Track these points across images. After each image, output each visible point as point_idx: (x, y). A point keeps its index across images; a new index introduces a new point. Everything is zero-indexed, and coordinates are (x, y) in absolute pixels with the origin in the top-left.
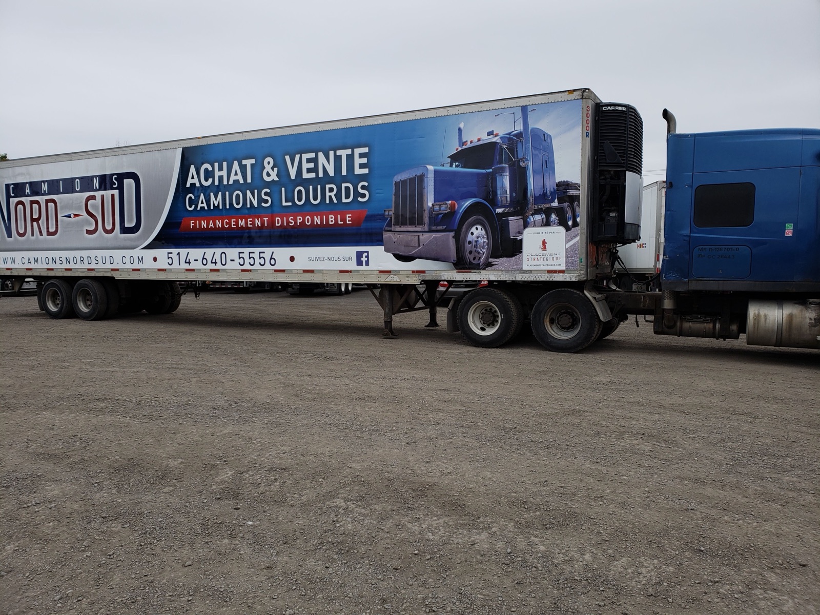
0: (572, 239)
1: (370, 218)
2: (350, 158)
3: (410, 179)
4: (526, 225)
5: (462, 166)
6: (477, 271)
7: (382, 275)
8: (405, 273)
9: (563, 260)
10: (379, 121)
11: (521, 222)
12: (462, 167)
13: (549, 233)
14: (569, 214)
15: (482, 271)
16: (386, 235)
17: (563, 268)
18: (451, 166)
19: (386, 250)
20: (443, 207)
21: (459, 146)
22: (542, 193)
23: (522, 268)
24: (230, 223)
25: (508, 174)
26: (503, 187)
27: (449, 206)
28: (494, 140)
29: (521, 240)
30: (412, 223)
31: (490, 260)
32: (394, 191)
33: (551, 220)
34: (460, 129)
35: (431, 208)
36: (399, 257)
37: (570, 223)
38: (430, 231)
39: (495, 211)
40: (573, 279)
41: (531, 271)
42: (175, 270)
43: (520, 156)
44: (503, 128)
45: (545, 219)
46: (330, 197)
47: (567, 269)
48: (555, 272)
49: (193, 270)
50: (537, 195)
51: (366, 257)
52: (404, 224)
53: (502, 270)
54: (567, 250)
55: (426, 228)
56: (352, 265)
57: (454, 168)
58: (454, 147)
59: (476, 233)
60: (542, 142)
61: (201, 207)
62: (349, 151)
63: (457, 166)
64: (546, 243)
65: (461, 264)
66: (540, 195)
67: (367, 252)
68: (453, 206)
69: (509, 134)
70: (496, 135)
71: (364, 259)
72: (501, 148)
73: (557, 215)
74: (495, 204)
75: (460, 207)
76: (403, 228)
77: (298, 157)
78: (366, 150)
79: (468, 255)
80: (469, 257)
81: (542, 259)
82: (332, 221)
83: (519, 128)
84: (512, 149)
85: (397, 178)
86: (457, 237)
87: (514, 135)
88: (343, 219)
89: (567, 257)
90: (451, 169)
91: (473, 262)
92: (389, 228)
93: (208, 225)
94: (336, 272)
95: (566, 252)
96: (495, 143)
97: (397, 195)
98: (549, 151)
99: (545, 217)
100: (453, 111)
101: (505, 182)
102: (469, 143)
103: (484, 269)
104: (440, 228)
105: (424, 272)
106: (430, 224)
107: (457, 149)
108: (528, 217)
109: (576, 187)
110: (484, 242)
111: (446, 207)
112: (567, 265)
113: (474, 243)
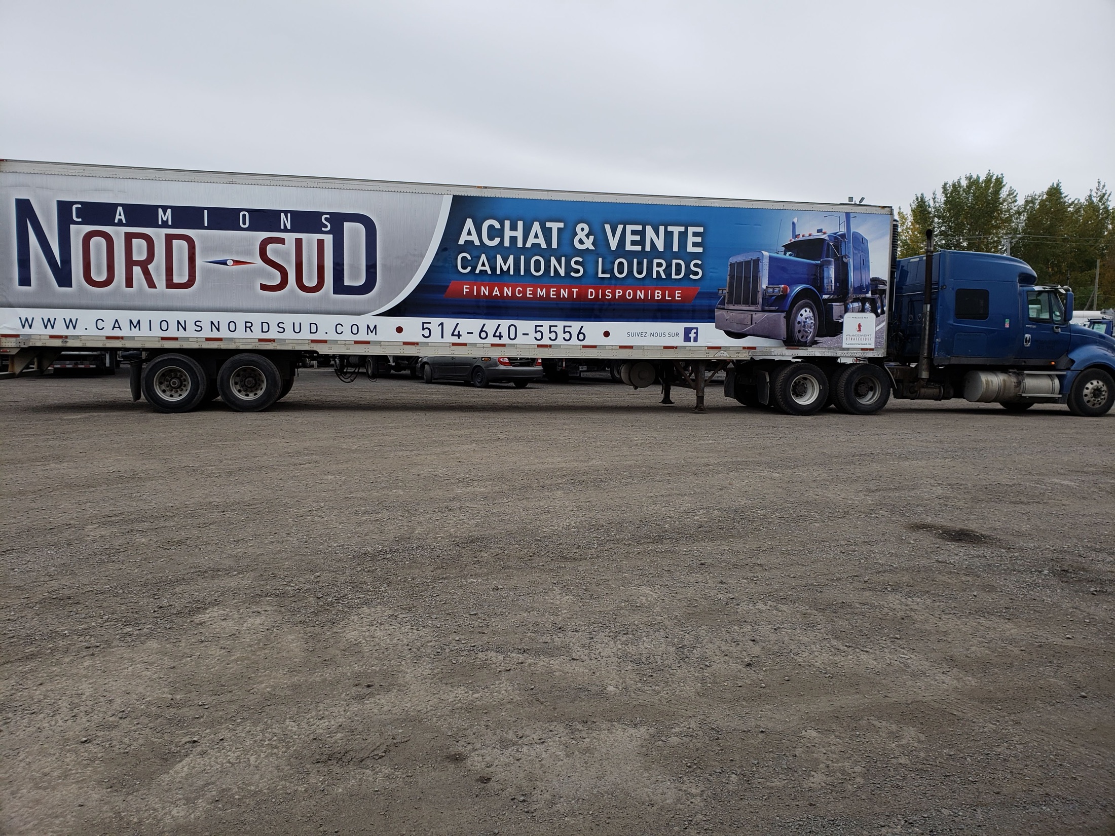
0: (880, 323)
1: (701, 295)
2: (683, 236)
3: (745, 262)
4: (846, 311)
5: (794, 255)
6: (804, 348)
7: (711, 351)
8: (736, 349)
9: (873, 340)
10: (716, 204)
11: (843, 308)
12: (794, 257)
13: (863, 318)
14: (879, 304)
15: (809, 348)
16: (718, 313)
17: (873, 346)
18: (785, 254)
19: (717, 327)
20: (777, 290)
21: (793, 238)
22: (859, 285)
23: (842, 346)
24: (525, 293)
25: (833, 267)
26: (829, 278)
27: (782, 290)
28: (823, 237)
29: (842, 323)
30: (746, 303)
31: (816, 339)
32: (729, 272)
33: (866, 308)
34: (793, 223)
35: (764, 290)
36: (729, 334)
37: (879, 311)
38: (763, 311)
39: (822, 297)
40: (880, 356)
41: (848, 349)
42: (433, 344)
43: (843, 253)
44: (831, 228)
45: (861, 307)
46: (658, 272)
47: (875, 347)
48: (867, 349)
49: (465, 345)
50: (856, 286)
51: (695, 333)
52: (738, 303)
53: (825, 348)
54: (876, 332)
55: (760, 309)
56: (679, 341)
57: (787, 256)
58: (788, 239)
59: (805, 314)
60: (860, 243)
61: (481, 271)
62: (682, 229)
63: (790, 255)
64: (861, 326)
65: (790, 342)
67: (697, 329)
68: (785, 290)
69: (835, 234)
70: (825, 233)
71: (692, 335)
72: (828, 245)
73: (870, 304)
74: (822, 292)
75: (792, 291)
76: (736, 307)
77: (620, 227)
78: (701, 229)
79: (797, 333)
80: (798, 336)
81: (858, 339)
82: (658, 296)
83: (843, 230)
84: (837, 246)
85: (733, 260)
86: (788, 318)
87: (839, 235)
88: (672, 295)
89: (876, 338)
90: (784, 257)
91: (801, 340)
92: (722, 306)
93: (491, 292)
94: (659, 348)
95: (875, 334)
96: (823, 240)
97: (732, 277)
98: (866, 251)
99: (861, 305)
100: (787, 207)
101: (831, 272)
102: (801, 236)
103: (811, 346)
104: (773, 308)
105: (754, 348)
106: (763, 305)
107: (790, 240)
108: (848, 304)
109: (883, 282)
110: (812, 323)
111: (779, 291)
112: (876, 344)
113: (803, 324)
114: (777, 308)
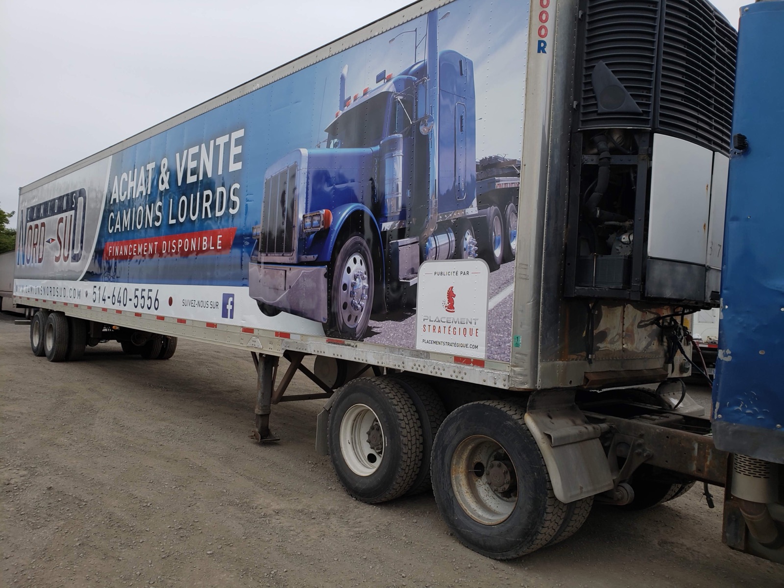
0: (500, 289)
2: (227, 145)
3: (281, 174)
4: (423, 257)
5: (341, 144)
6: (352, 343)
7: (245, 335)
8: (268, 334)
9: (483, 333)
11: (417, 249)
13: (459, 273)
14: (497, 233)
16: (252, 269)
17: (480, 354)
18: (328, 147)
19: (251, 294)
20: (316, 221)
21: (340, 109)
22: (451, 188)
23: (414, 346)
25: (401, 152)
26: (393, 180)
27: (322, 219)
28: (386, 88)
30: (279, 250)
32: (264, 196)
33: (465, 247)
34: (342, 79)
35: (301, 223)
36: (263, 307)
38: (300, 264)
39: (380, 226)
40: (500, 385)
41: (426, 355)
42: (96, 309)
43: (421, 115)
44: (399, 63)
45: (454, 243)
46: (206, 208)
47: (489, 358)
48: (467, 361)
49: (106, 310)
50: (444, 191)
51: (231, 303)
53: (385, 346)
54: (489, 313)
55: (295, 257)
57: (332, 150)
59: (354, 269)
60: (457, 77)
61: (117, 229)
63: (335, 146)
64: (454, 296)
65: (333, 327)
66: (448, 191)
67: (232, 296)
68: (327, 218)
69: (406, 73)
72: (395, 102)
73: (476, 236)
74: (382, 214)
75: (335, 220)
79: (341, 310)
80: (343, 315)
81: (447, 329)
82: (205, 246)
83: (423, 56)
84: (410, 102)
85: (269, 174)
87: (413, 75)
88: (215, 242)
89: (489, 329)
90: (328, 151)
91: (348, 324)
92: (255, 257)
93: (119, 251)
94: (203, 326)
95: (488, 319)
96: (387, 94)
97: (266, 202)
99: (453, 239)
100: (336, 48)
101: (396, 167)
102: (352, 99)
103: (361, 340)
104: (311, 258)
107: (337, 114)
108: (427, 239)
109: (512, 169)
111: (319, 221)
112: (488, 349)
113: (350, 289)
114: (316, 256)
